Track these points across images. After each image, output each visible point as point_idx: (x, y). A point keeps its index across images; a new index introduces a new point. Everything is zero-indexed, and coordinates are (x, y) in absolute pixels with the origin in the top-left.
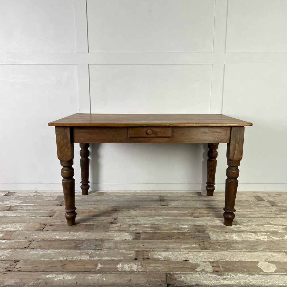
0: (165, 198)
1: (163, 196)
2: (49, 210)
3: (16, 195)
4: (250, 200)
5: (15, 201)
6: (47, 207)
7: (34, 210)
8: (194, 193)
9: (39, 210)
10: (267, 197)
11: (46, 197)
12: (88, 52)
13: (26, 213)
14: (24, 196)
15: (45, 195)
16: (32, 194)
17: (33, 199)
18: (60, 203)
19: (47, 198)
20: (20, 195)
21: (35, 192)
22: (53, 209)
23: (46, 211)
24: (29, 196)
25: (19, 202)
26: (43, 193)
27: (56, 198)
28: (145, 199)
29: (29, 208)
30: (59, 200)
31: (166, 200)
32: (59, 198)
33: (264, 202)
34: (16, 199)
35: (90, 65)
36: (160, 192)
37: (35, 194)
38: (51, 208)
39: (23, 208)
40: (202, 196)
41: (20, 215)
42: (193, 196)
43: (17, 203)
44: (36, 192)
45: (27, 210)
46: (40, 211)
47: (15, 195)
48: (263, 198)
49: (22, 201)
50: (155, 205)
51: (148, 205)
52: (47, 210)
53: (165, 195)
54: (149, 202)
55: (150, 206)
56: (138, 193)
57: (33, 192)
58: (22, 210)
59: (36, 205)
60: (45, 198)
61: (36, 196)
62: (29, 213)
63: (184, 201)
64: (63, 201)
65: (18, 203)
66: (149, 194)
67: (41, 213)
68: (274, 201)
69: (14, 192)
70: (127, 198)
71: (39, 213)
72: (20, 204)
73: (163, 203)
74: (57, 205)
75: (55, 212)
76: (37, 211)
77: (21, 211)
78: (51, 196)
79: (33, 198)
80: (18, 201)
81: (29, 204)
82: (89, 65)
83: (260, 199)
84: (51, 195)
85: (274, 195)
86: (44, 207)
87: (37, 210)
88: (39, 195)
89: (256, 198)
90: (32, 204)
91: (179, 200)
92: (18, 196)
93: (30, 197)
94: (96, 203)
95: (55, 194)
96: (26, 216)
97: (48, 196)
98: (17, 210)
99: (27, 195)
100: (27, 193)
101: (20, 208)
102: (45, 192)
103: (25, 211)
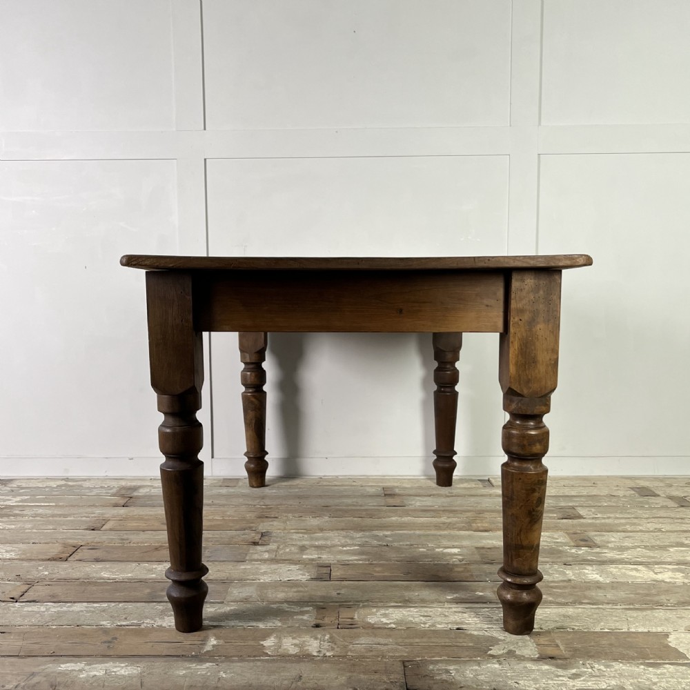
0: (397, 491)
1: (392, 488)
2: (93, 515)
3: (14, 485)
4: (621, 493)
5: (7, 498)
6: (89, 510)
7: (53, 516)
8: (474, 480)
9: (65, 516)
10: (663, 489)
11: (89, 488)
12: (205, 129)
13: (32, 521)
14: (35, 488)
15: (87, 484)
16: (54, 484)
17: (55, 493)
18: (122, 501)
19: (91, 492)
20: (24, 485)
21: (62, 480)
22: (103, 514)
23: (85, 518)
24: (47, 487)
25: (18, 499)
26: (85, 480)
27: (114, 491)
28: (346, 494)
29: (40, 511)
30: (123, 496)
31: (399, 495)
32: (123, 492)
33: (658, 498)
34: (13, 493)
35: (207, 160)
36: (383, 478)
37: (63, 482)
38: (98, 511)
39: (24, 512)
40: (493, 486)
41: (13, 527)
42: (469, 486)
43: (13, 501)
44: (67, 479)
46: (69, 518)
47: (10, 486)
48: (653, 489)
49: (26, 497)
50: (371, 504)
51: (354, 505)
52: (86, 515)
53: (396, 484)
54: (355, 500)
55: (358, 508)
56: (326, 480)
57: (59, 479)
58: (22, 516)
59: (60, 505)
60: (87, 491)
61: (63, 488)
62: (40, 521)
63: (448, 496)
64: (131, 498)
65: (16, 502)
66: (354, 484)
67: (72, 521)
68: (685, 497)
69: (11, 481)
70: (297, 490)
71: (67, 521)
72: (20, 504)
73: (391, 501)
74: (116, 505)
75: (106, 521)
76: (62, 519)
77: (21, 519)
78: (102, 487)
79: (57, 491)
80: (15, 497)
81: (43, 504)
82: (205, 160)
83: (646, 492)
84: (103, 485)
85: (681, 485)
86: (81, 510)
87: (60, 516)
88: (72, 486)
89: (635, 491)
90: (51, 502)
91: (434, 495)
92: (19, 487)
93: (47, 489)
94: (216, 502)
95: (113, 483)
96: (29, 529)
97: (95, 488)
98: (8, 516)
99: (41, 486)
100: (43, 481)
101: (17, 512)
102: (90, 480)
103: (31, 518)
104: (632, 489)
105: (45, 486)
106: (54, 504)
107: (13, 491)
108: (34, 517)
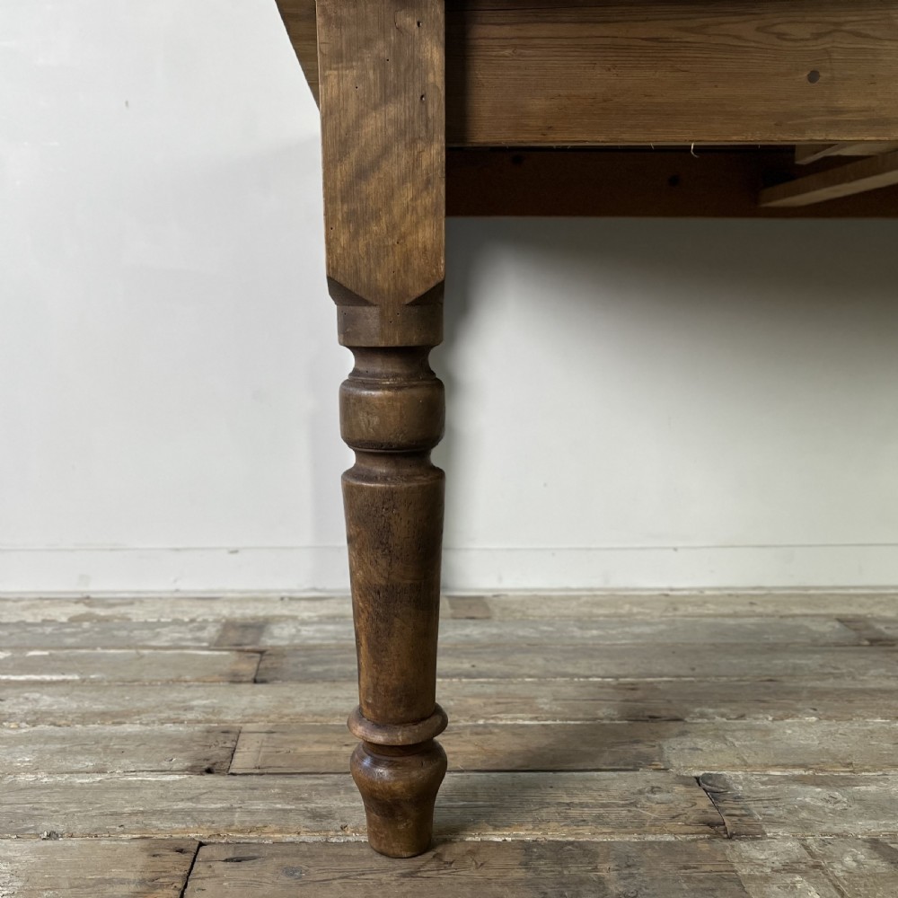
2: (190, 716)
6: (173, 695)
7: (85, 718)
9: (117, 718)
13: (28, 740)
14: (18, 624)
15: (137, 614)
16: (61, 614)
17: (70, 641)
18: (248, 667)
19: (157, 635)
21: (77, 601)
22: (215, 710)
23: (170, 728)
24: (45, 622)
26: (130, 602)
27: (211, 632)
29: (46, 701)
30: (238, 648)
32: (234, 636)
37: (81, 609)
39: (4, 707)
44: (87, 600)
45: (37, 718)
46: (128, 728)
52: (172, 714)
57: (68, 600)
59: (92, 682)
60: (146, 633)
61: (86, 625)
62: (50, 739)
64: (262, 653)
67: (141, 740)
71: (127, 738)
74: (235, 679)
75: (232, 735)
76: (109, 729)
78: (177, 622)
79: (73, 635)
81: (47, 677)
84: (179, 616)
86: (152, 698)
87: (103, 716)
88: (106, 619)
90: (71, 671)
93: (49, 630)
95: (201, 611)
96: (27, 770)
97: (160, 624)
99: (30, 620)
100: (33, 606)
102: (141, 601)
103: (26, 729)
105: (39, 619)
108: (34, 724)
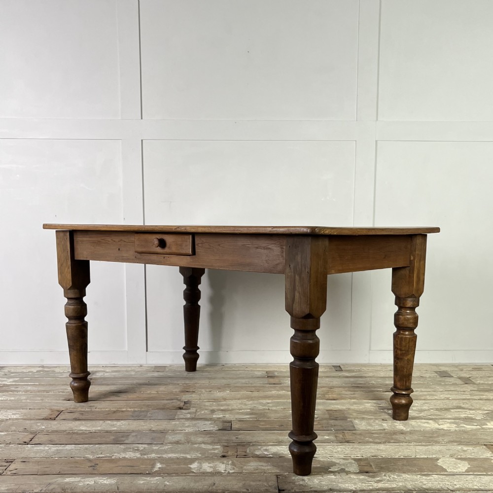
0: (276, 374)
1: (273, 372)
2: (67, 391)
3: (6, 370)
4: (427, 375)
5: (3, 379)
7: (39, 392)
8: (328, 366)
9: (47, 391)
10: (457, 372)
11: (60, 373)
12: (142, 119)
13: (25, 395)
14: (20, 372)
15: (57, 370)
16: (35, 370)
17: (36, 376)
19: (62, 375)
20: (13, 370)
21: (40, 367)
23: (61, 393)
25: (11, 380)
26: (56, 367)
28: (241, 376)
29: (29, 388)
31: (277, 377)
33: (452, 378)
34: (6, 376)
35: (143, 141)
36: (267, 365)
37: (41, 369)
39: (18, 389)
40: (342, 371)
41: (13, 398)
42: (326, 370)
43: (8, 382)
44: (43, 367)
45: (27, 391)
46: (50, 393)
48: (449, 373)
49: (17, 379)
50: (258, 383)
51: (247, 384)
52: (62, 391)
53: (275, 369)
54: (247, 380)
55: (250, 385)
56: (227, 367)
57: (37, 367)
58: (17, 391)
59: (42, 385)
61: (42, 373)
62: (30, 395)
64: (91, 379)
65: (10, 382)
66: (247, 369)
67: (53, 395)
68: (470, 377)
70: (207, 374)
71: (49, 395)
72: (14, 383)
73: (271, 380)
76: (45, 393)
77: (16, 393)
79: (37, 375)
80: (9, 379)
81: (30, 384)
82: (142, 140)
83: (444, 375)
85: (469, 369)
86: (57, 388)
87: (44, 391)
88: (47, 371)
89: (437, 373)
92: (9, 372)
93: (30, 374)
94: (151, 382)
96: (24, 400)
97: (64, 372)
98: (7, 391)
99: (25, 371)
100: (26, 368)
101: (13, 389)
102: (59, 367)
103: (23, 393)
104: (436, 372)
105: (28, 371)
106: (37, 384)
107: (6, 375)
108: (26, 392)
